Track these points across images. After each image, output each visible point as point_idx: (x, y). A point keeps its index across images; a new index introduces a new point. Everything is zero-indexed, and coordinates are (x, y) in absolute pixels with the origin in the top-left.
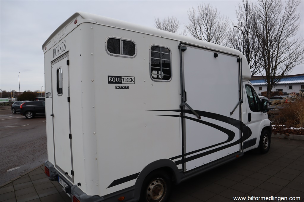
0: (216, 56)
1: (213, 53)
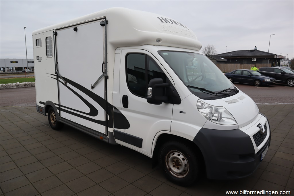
0: (76, 30)
1: (72, 28)
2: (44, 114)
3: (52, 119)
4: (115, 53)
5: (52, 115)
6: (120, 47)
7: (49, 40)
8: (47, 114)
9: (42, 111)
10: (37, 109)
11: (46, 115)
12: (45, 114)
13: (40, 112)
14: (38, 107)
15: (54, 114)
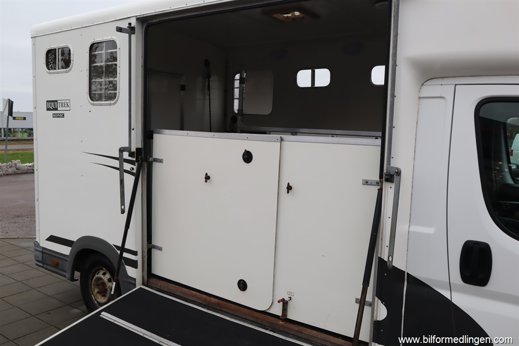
2: (68, 275)
3: (96, 290)
4: (420, 98)
5: (100, 279)
6: (443, 78)
7: (103, 52)
8: (77, 274)
9: (56, 265)
10: (36, 257)
11: (72, 279)
12: (73, 275)
13: (49, 267)
14: (42, 252)
15: (108, 276)
